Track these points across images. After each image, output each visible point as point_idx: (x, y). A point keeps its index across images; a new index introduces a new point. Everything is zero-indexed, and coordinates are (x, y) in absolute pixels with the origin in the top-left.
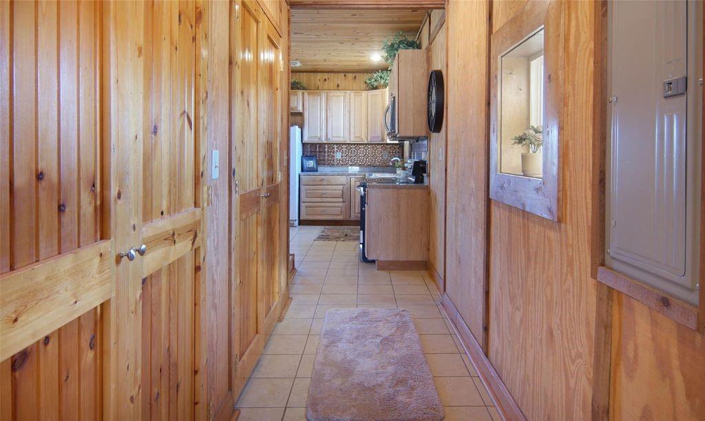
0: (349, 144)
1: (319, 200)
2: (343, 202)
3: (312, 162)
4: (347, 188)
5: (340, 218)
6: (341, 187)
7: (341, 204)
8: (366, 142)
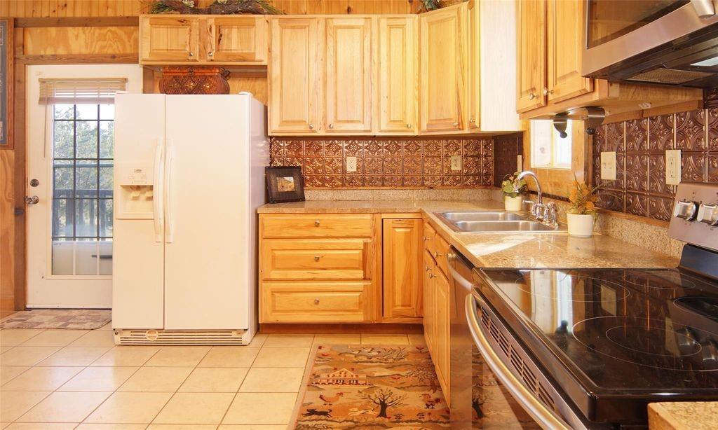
0: (374, 138)
1: (304, 274)
2: (365, 279)
3: (291, 179)
4: (375, 246)
5: (359, 318)
6: (361, 241)
7: (361, 284)
8: (416, 133)
